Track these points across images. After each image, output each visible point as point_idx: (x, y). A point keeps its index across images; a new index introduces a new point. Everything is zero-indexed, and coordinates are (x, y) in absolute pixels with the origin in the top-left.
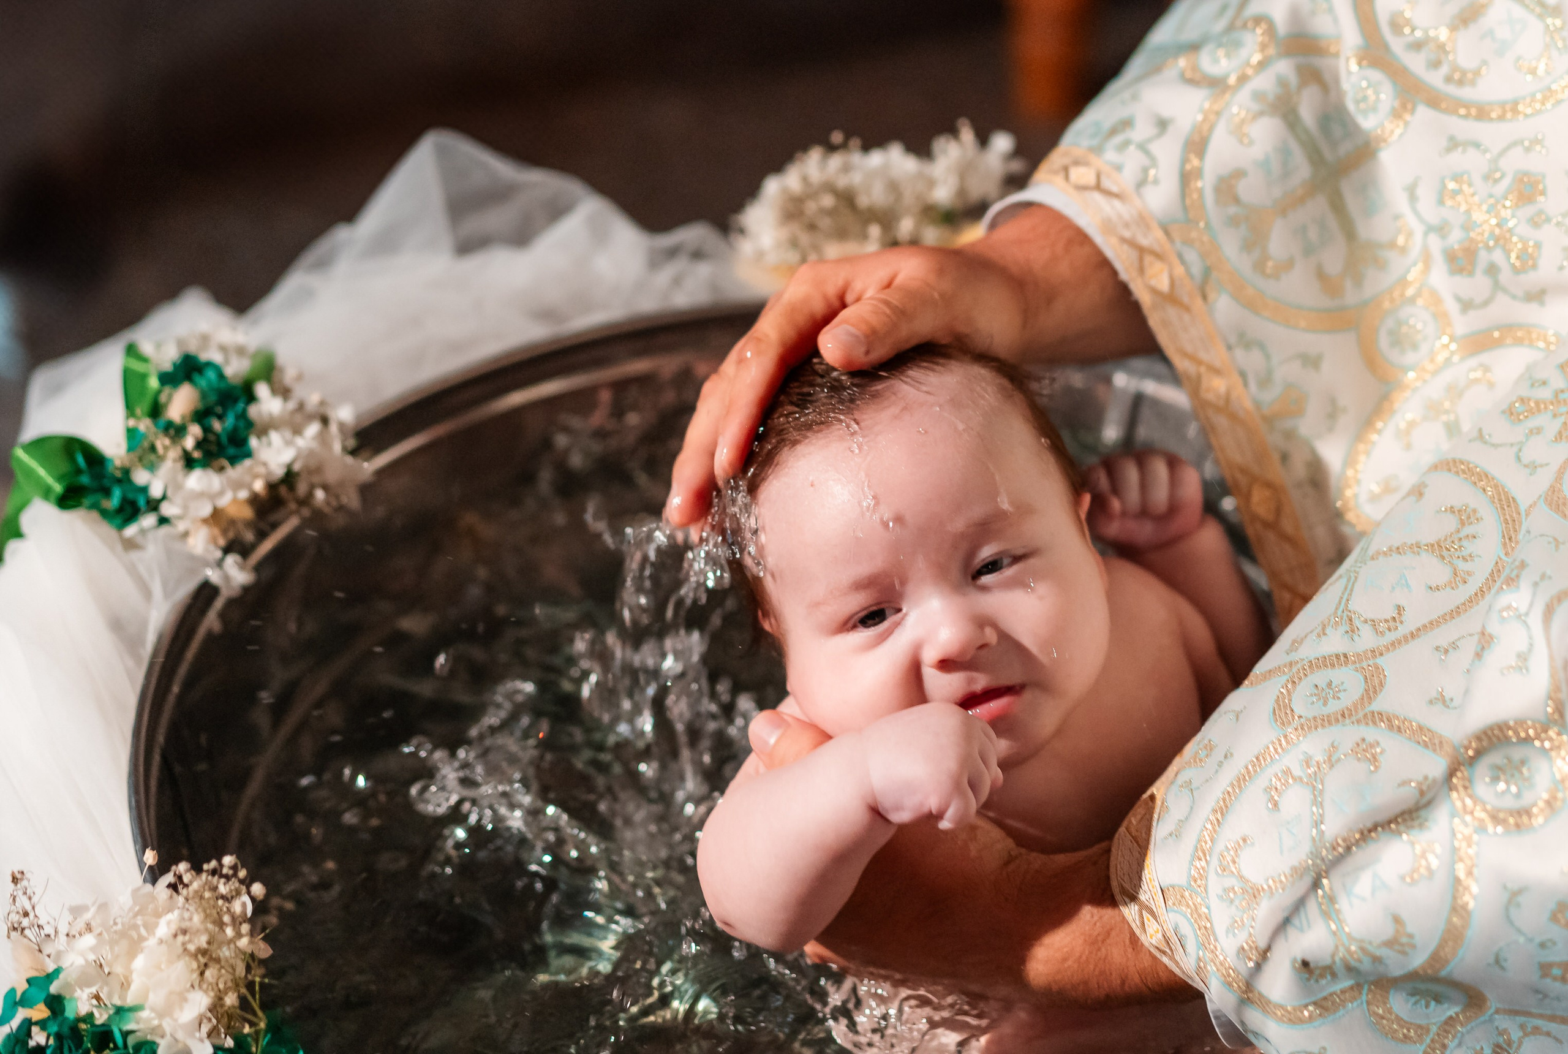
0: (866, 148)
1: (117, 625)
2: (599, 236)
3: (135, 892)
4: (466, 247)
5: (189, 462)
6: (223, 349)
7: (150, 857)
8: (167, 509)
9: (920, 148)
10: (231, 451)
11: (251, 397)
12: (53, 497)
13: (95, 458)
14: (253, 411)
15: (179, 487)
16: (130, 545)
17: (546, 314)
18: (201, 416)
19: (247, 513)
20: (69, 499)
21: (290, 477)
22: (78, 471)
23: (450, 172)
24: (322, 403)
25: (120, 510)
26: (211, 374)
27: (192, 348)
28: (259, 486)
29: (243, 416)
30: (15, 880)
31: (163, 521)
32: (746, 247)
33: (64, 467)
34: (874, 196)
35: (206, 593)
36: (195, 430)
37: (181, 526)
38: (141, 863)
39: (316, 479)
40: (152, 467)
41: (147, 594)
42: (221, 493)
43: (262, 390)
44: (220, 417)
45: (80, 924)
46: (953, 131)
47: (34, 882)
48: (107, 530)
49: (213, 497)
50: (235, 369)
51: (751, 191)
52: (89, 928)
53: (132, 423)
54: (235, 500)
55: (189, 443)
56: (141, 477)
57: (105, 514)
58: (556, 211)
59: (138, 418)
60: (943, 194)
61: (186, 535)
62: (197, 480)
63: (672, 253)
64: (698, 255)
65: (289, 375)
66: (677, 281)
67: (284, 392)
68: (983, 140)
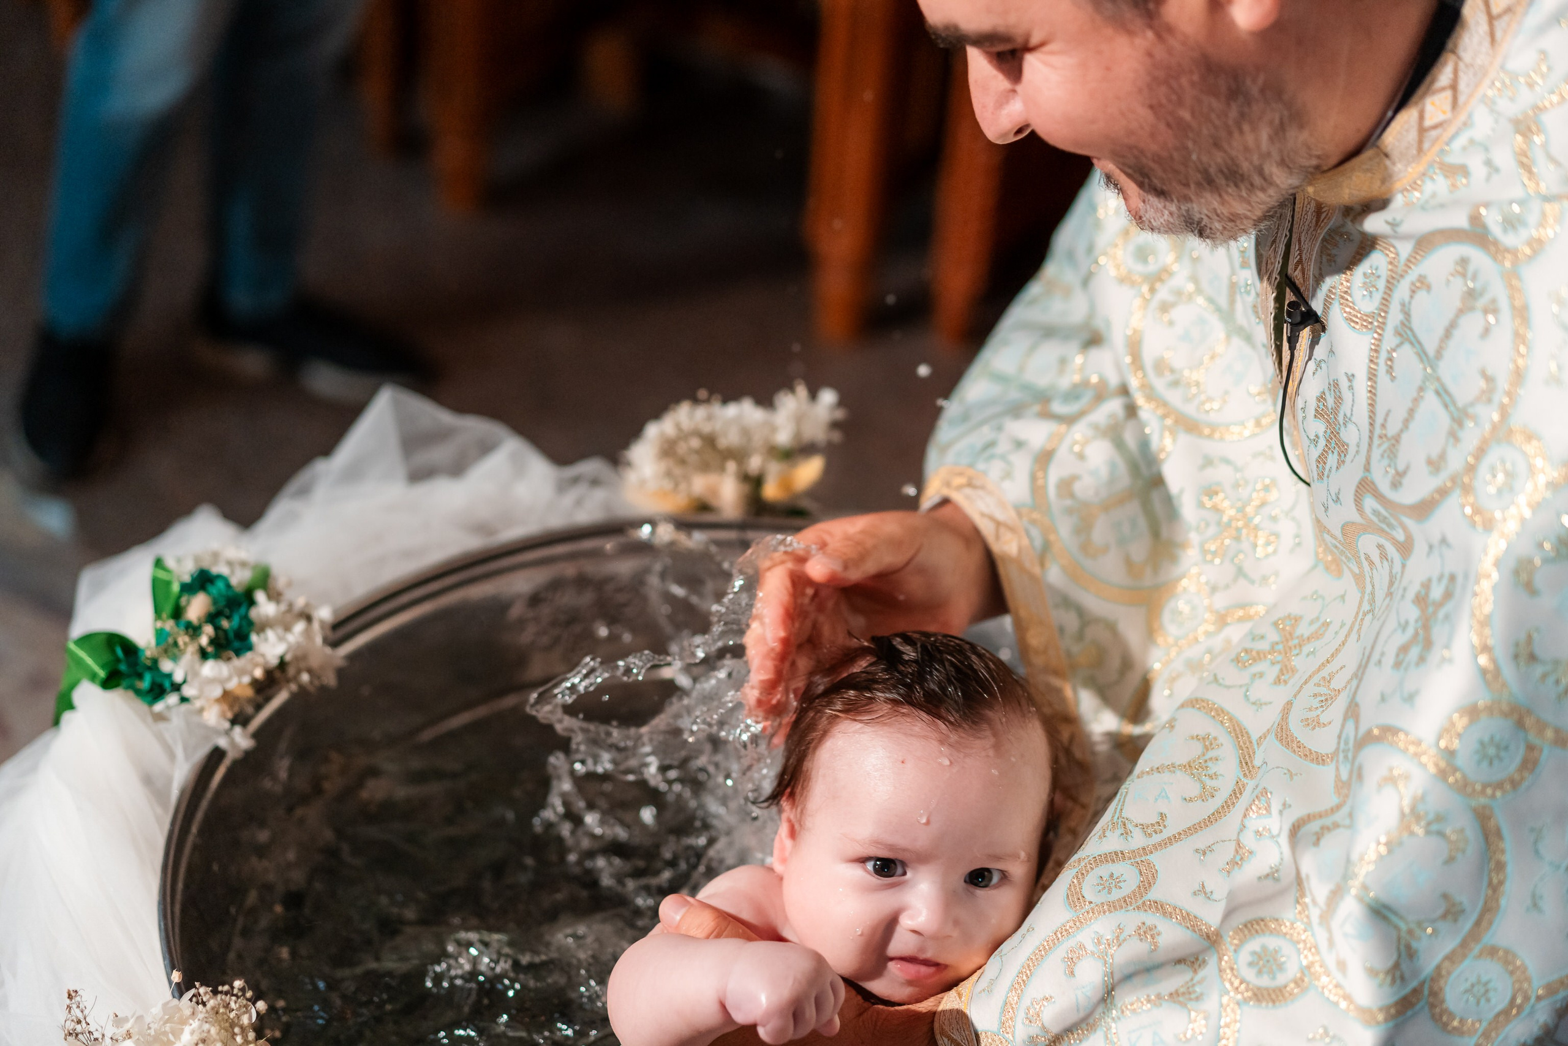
0: (726, 401)
1: (148, 780)
2: (519, 469)
3: (165, 1005)
4: (418, 475)
5: (204, 655)
6: (230, 564)
7: (176, 976)
8: (187, 691)
9: (765, 400)
10: (237, 644)
11: (251, 602)
12: (98, 681)
13: (130, 649)
14: (254, 613)
15: (196, 674)
16: (160, 718)
18: (212, 618)
19: (249, 692)
20: (110, 682)
21: (282, 664)
22: (118, 660)
23: (403, 420)
24: (307, 605)
25: (151, 690)
26: (220, 585)
27: (205, 565)
28: (258, 673)
29: (246, 618)
30: (70, 997)
31: (184, 700)
32: (631, 477)
33: (107, 657)
34: (730, 439)
35: (216, 755)
36: (209, 630)
37: (198, 704)
38: (170, 982)
39: (302, 665)
40: (175, 658)
41: (172, 756)
42: (229, 679)
43: (260, 596)
44: (229, 618)
45: (122, 1031)
46: (791, 389)
47: (86, 998)
48: (140, 705)
49: (222, 682)
50: (239, 578)
51: (634, 432)
52: (129, 1035)
53: (159, 624)
54: (240, 684)
55: (204, 641)
56: (166, 666)
57: (138, 692)
58: (486, 448)
59: (164, 621)
60: (783, 437)
61: (201, 710)
62: (210, 668)
63: (576, 480)
64: (595, 482)
65: (281, 582)
66: (579, 503)
67: (275, 596)
68: (813, 395)
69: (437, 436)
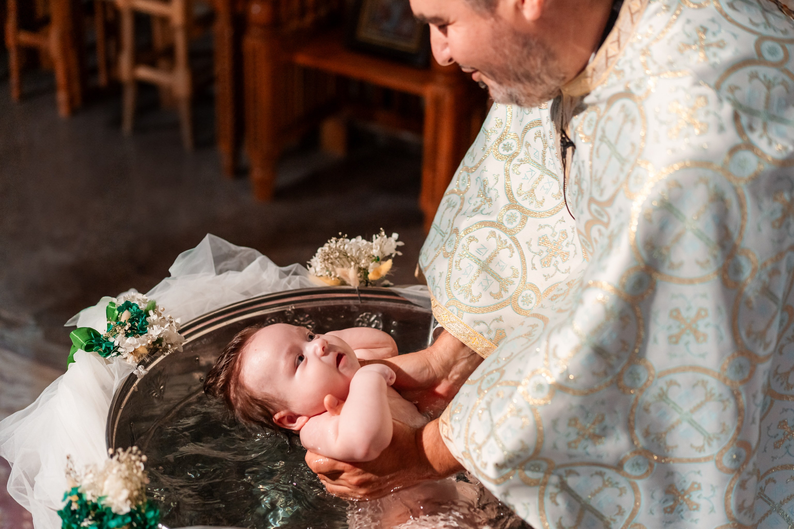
1: (104, 388)
2: (264, 267)
3: (106, 461)
4: (220, 272)
5: (127, 335)
6: (139, 300)
7: (111, 451)
8: (120, 350)
9: (370, 239)
10: (141, 332)
12: (83, 347)
14: (148, 319)
15: (123, 343)
16: (108, 362)
17: (246, 293)
18: (131, 320)
19: (146, 351)
20: (88, 348)
22: (92, 339)
23: (215, 249)
24: (171, 318)
25: (105, 351)
26: (134, 307)
27: (129, 300)
28: (149, 342)
29: (145, 320)
30: (68, 458)
31: (119, 354)
32: (312, 270)
33: (88, 337)
34: (354, 253)
36: (129, 324)
37: (125, 356)
38: (108, 453)
40: (114, 336)
41: (114, 377)
42: (138, 344)
43: (151, 313)
44: (138, 322)
45: (88, 471)
46: (379, 233)
47: (74, 457)
48: (101, 358)
49: (134, 345)
50: (143, 307)
51: (314, 253)
52: (91, 472)
54: (141, 346)
55: (127, 328)
56: (111, 340)
57: (100, 352)
60: (375, 252)
61: (126, 358)
62: (130, 340)
63: (287, 273)
65: (160, 309)
68: (389, 235)
69: (230, 255)
